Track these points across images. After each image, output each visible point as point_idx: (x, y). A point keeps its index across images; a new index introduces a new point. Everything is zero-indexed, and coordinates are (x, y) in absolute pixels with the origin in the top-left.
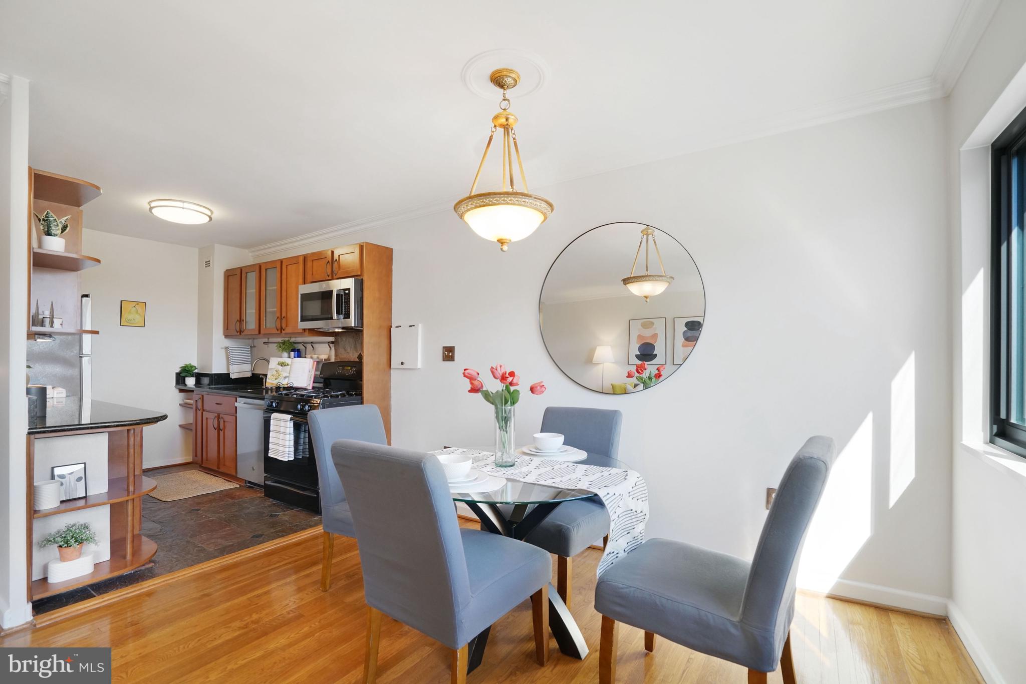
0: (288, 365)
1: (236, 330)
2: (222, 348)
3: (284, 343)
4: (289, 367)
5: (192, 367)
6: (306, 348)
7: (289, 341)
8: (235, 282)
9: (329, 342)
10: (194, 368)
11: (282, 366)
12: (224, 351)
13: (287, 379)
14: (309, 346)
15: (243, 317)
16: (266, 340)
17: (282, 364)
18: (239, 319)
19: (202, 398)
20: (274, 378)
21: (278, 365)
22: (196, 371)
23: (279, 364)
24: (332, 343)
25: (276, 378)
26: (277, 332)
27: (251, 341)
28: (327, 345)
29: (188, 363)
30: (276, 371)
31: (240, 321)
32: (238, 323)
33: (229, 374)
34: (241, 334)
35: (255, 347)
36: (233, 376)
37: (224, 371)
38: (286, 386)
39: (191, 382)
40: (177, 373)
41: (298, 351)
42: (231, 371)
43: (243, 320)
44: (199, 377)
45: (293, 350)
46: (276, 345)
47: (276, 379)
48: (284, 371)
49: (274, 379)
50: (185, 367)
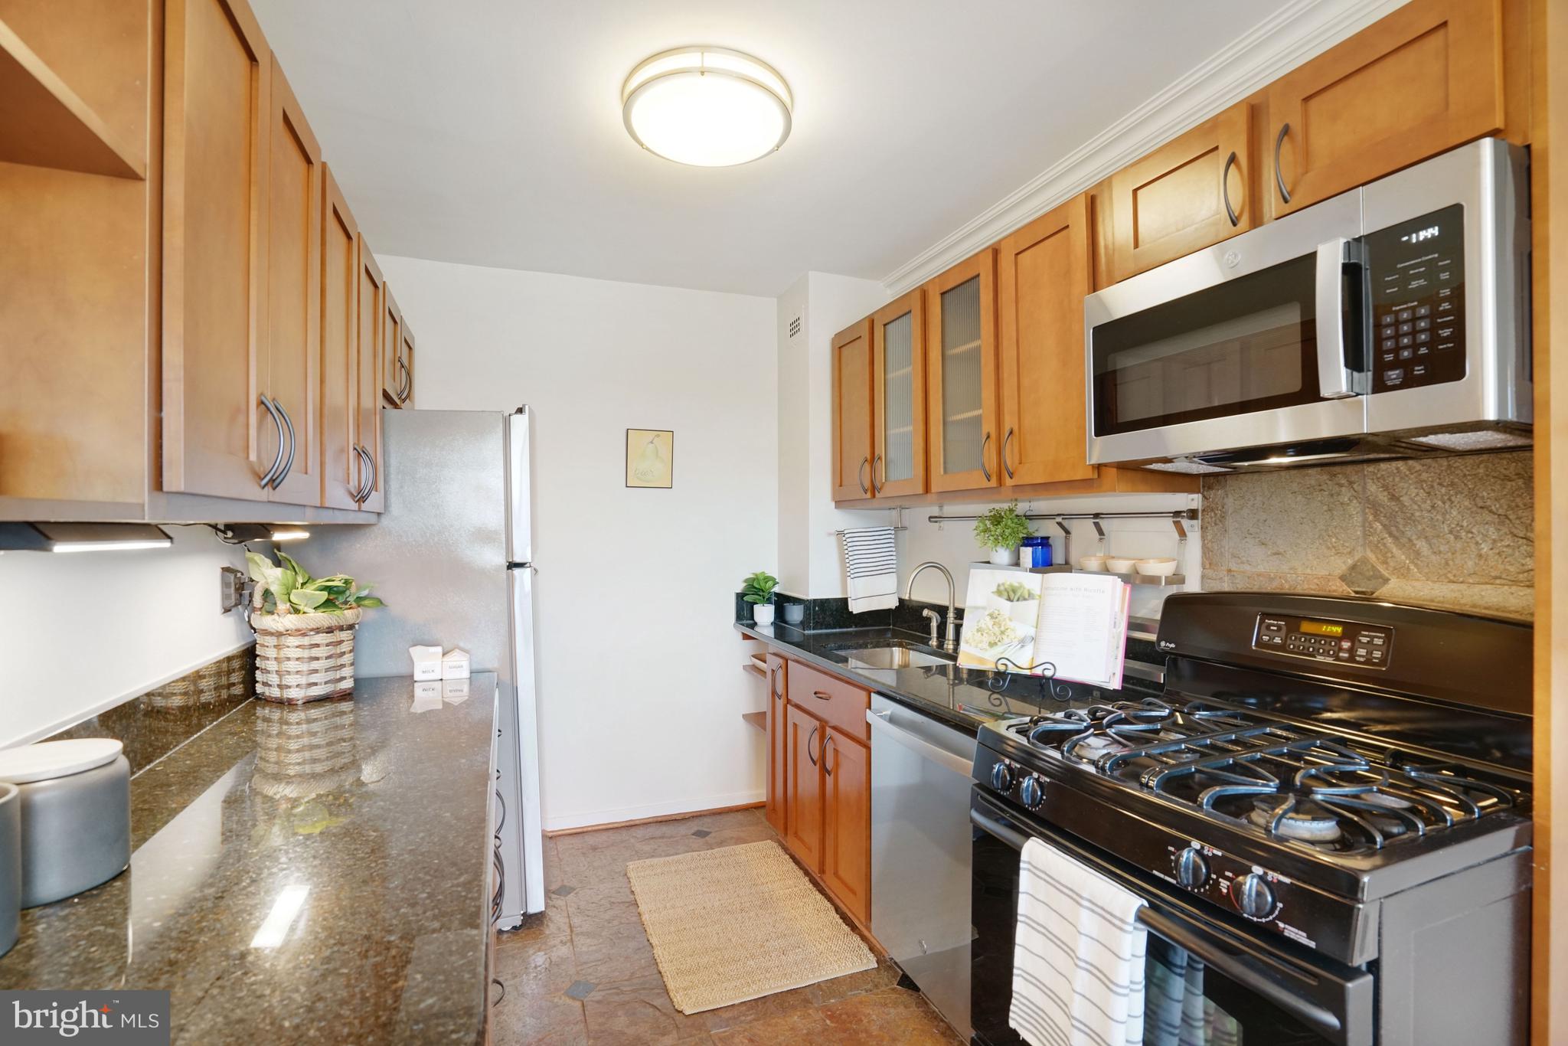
0: (1031, 596)
1: (863, 487)
2: (830, 534)
3: (997, 519)
4: (1032, 604)
5: (768, 579)
6: (1067, 532)
7: (1011, 511)
8: (857, 356)
9: (1177, 514)
10: (770, 583)
11: (1009, 599)
12: (833, 540)
13: (1029, 649)
14: (1083, 530)
15: (880, 450)
16: (935, 511)
17: (1011, 594)
18: (869, 457)
19: (784, 667)
20: (986, 639)
21: (996, 598)
22: (776, 589)
23: (999, 593)
24: (1193, 514)
25: (993, 639)
26: (985, 484)
27: (894, 513)
28: (1168, 523)
29: (758, 571)
30: (991, 616)
31: (873, 459)
32: (867, 467)
33: (845, 601)
34: (874, 496)
35: (904, 528)
36: (855, 608)
37: (838, 594)
38: (1028, 672)
39: (764, 614)
40: (738, 595)
41: (1045, 542)
42: (851, 594)
43: (880, 458)
44: (782, 602)
45: (1028, 541)
46: (974, 523)
47: (992, 645)
48: (1020, 620)
49: (986, 646)
50: (754, 579)
